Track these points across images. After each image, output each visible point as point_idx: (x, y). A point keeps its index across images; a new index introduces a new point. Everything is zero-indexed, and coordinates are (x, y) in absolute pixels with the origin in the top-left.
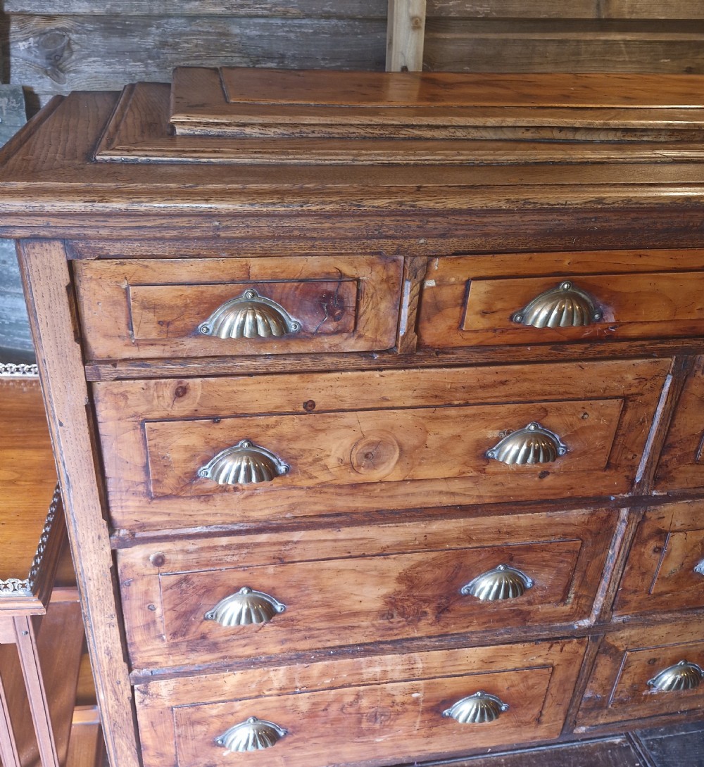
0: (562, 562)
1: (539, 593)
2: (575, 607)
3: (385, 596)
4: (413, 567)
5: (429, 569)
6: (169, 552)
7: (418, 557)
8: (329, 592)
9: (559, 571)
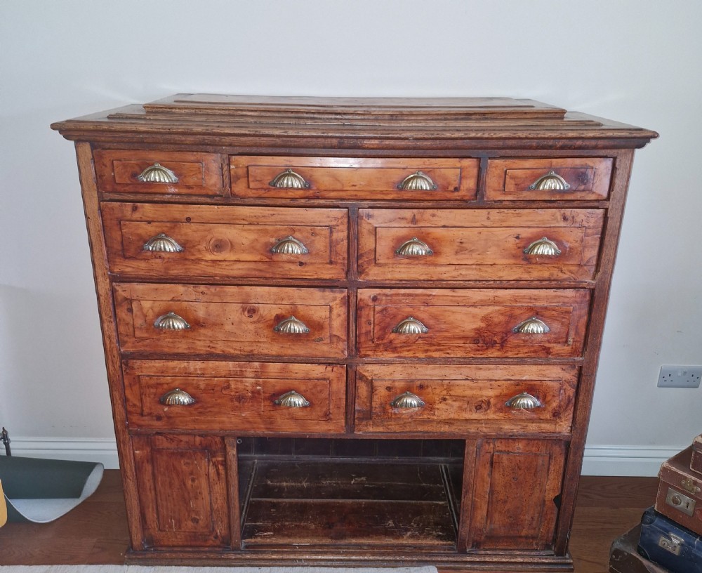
0: (564, 318)
1: (553, 336)
2: (574, 347)
3: (476, 329)
4: (489, 314)
5: (497, 315)
6: (379, 294)
7: (491, 309)
8: (448, 324)
9: (563, 323)
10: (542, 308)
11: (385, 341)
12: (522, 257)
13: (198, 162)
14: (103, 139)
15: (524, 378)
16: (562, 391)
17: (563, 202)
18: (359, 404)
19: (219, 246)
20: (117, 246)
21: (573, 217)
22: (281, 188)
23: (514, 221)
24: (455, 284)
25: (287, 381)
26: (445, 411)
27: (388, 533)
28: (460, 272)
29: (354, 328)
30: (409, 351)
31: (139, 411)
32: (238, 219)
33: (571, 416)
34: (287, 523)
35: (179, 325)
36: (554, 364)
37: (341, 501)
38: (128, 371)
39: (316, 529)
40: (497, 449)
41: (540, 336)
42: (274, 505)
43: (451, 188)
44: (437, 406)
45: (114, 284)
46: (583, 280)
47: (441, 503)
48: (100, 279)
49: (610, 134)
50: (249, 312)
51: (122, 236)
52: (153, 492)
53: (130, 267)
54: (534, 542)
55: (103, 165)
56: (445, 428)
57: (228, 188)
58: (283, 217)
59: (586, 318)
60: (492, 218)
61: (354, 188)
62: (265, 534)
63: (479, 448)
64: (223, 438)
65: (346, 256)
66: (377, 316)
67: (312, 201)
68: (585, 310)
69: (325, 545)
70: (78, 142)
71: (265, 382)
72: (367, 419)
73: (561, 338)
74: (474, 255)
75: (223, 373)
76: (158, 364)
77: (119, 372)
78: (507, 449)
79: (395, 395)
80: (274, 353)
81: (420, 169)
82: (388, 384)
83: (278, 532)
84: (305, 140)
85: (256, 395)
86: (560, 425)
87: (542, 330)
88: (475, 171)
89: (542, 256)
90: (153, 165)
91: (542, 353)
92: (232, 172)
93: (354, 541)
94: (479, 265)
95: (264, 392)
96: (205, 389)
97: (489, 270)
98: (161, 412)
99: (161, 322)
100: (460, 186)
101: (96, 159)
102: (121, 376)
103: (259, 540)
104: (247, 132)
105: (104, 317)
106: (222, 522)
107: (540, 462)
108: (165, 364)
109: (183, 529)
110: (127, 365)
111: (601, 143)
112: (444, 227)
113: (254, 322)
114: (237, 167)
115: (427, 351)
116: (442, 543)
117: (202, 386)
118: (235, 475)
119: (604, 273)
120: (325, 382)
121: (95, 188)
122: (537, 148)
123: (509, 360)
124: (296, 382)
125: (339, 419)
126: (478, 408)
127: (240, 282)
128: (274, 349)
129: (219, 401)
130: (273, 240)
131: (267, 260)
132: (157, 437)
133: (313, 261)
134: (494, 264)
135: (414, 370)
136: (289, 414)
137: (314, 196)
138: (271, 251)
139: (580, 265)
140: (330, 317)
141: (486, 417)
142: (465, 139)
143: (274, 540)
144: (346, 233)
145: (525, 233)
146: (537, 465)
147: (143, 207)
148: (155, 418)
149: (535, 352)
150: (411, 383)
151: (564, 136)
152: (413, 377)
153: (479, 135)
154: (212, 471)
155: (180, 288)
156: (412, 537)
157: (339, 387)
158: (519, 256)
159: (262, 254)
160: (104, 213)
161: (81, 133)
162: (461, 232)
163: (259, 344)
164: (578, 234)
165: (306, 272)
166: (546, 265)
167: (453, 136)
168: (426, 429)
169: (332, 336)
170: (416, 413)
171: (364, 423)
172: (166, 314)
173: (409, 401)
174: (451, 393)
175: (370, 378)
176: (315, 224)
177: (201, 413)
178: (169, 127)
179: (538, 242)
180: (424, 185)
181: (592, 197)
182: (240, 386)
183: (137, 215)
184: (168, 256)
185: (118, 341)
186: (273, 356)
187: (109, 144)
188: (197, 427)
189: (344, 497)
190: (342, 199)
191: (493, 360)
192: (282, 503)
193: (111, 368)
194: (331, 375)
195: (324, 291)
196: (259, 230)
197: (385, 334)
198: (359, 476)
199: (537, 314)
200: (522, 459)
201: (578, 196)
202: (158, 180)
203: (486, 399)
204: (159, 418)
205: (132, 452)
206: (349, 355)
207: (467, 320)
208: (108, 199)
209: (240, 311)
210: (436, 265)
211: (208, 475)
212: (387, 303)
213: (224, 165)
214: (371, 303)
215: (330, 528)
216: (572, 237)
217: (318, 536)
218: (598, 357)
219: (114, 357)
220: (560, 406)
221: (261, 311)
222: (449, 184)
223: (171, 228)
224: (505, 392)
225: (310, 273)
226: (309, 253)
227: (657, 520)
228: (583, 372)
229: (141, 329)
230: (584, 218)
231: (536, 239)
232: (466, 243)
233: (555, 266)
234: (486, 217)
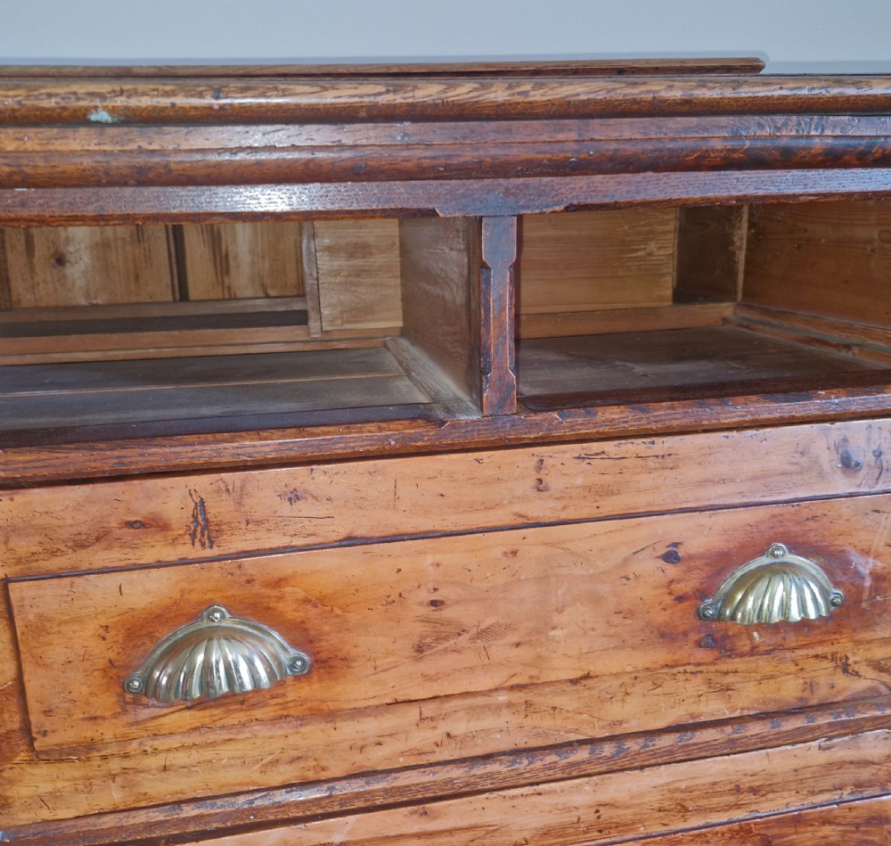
10: (781, 822)
12: (694, 637)
21: (877, 452)
23: (649, 486)
24: (425, 787)
28: (443, 727)
60: (555, 482)
74: (500, 649)
94: (520, 687)
97: (567, 701)
112: (350, 541)
134: (587, 677)
145: (700, 535)
158: (685, 634)
162: (430, 559)
166: (788, 654)
179: (756, 564)
210: (331, 716)
216: (880, 533)
231: (744, 557)
232: (457, 602)
233: (819, 650)
234: (531, 482)
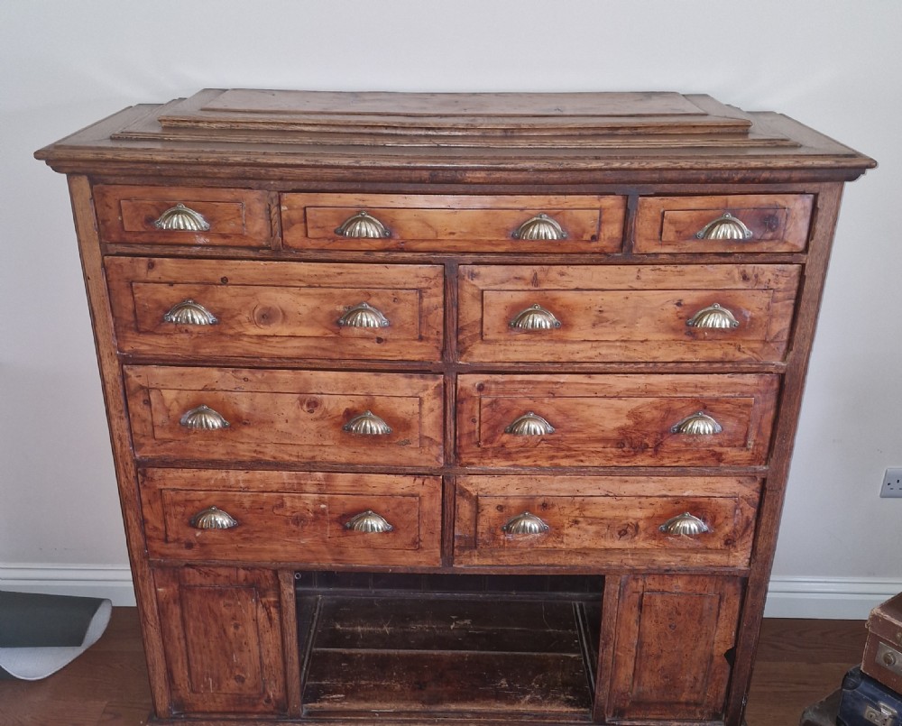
0: (742, 413)
1: (726, 437)
2: (755, 452)
3: (620, 428)
4: (638, 408)
5: (649, 410)
6: (487, 382)
7: (641, 401)
8: (582, 421)
9: (740, 420)
10: (712, 399)
11: (495, 445)
12: (684, 331)
13: (237, 201)
14: (106, 171)
15: (686, 494)
16: (737, 512)
17: (743, 256)
18: (460, 529)
19: (267, 316)
20: (129, 317)
21: (756, 276)
22: (351, 238)
23: (674, 281)
24: (591, 368)
25: (361, 497)
26: (576, 537)
27: (499, 696)
28: (599, 351)
29: (453, 426)
30: (528, 457)
31: (162, 536)
32: (291, 280)
33: (750, 544)
34: (363, 682)
35: (214, 422)
36: (727, 475)
37: (436, 652)
38: (146, 483)
39: (402, 690)
40: (648, 587)
41: (708, 438)
42: (346, 658)
43: (587, 237)
44: (566, 531)
45: (125, 367)
46: (769, 362)
47: (573, 656)
48: (106, 361)
49: (808, 163)
50: (308, 405)
51: (135, 302)
52: (183, 642)
53: (145, 345)
54: (698, 710)
55: (107, 206)
56: (578, 560)
57: (278, 237)
58: (353, 276)
59: (772, 412)
60: (643, 277)
61: (452, 237)
62: (334, 696)
63: (623, 587)
64: (276, 572)
65: (441, 329)
66: (484, 410)
67: (395, 255)
68: (771, 402)
69: (415, 712)
70: (71, 176)
71: (332, 498)
72: (471, 548)
73: (738, 440)
74: (619, 328)
75: (275, 487)
76: (187, 474)
77: (134, 485)
78: (661, 588)
79: (509, 518)
80: (343, 460)
81: (543, 211)
82: (500, 501)
83: (351, 694)
84: (384, 172)
85: (320, 516)
86: (735, 556)
87: (711, 429)
88: (620, 213)
89: (713, 330)
90: (175, 205)
91: (711, 460)
92: (284, 216)
93: (453, 707)
94: (624, 341)
95: (329, 512)
96: (251, 507)
97: (640, 348)
98: (191, 537)
99: (189, 418)
100: (599, 234)
101: (98, 198)
102: (136, 490)
103: (326, 704)
104: (304, 163)
105: (113, 411)
106: (276, 681)
107: (707, 605)
108: (196, 474)
109: (224, 691)
110: (144, 475)
111: (796, 175)
112: (577, 289)
113: (316, 419)
114: (290, 208)
115: (552, 458)
116: (572, 710)
117: (247, 504)
118: (292, 620)
119: (799, 352)
120: (413, 499)
121: (97, 237)
122: (706, 182)
123: (664, 469)
124: (374, 500)
125: (433, 548)
126: (623, 533)
127: (295, 364)
128: (343, 455)
129: (269, 523)
130: (340, 308)
131: (333, 335)
132: (187, 570)
133: (396, 337)
134: (646, 340)
135: (534, 484)
136: (365, 541)
137: (397, 247)
138: (338, 323)
139: (765, 342)
140: (420, 413)
141: (633, 546)
142: (606, 170)
143: (346, 705)
144: (441, 299)
145: (690, 298)
146: (702, 609)
147: (162, 263)
148: (183, 545)
149: (701, 458)
150: (531, 501)
151: (744, 166)
152: (534, 493)
153: (626, 165)
154: (262, 614)
155: (215, 373)
156: (532, 701)
157: (433, 505)
158: (681, 330)
159: (326, 328)
160: (109, 272)
161: (76, 164)
162: (600, 297)
163: (323, 449)
164: (763, 298)
165: (386, 351)
166: (718, 342)
167: (589, 166)
168: (550, 561)
169: (422, 438)
170: (538, 541)
171: (467, 553)
172: (196, 407)
173: (528, 524)
174: (587, 514)
175: (474, 494)
176: (398, 286)
177: (245, 539)
178: (197, 155)
179: (707, 310)
180: (548, 232)
181: (784, 248)
182: (298, 504)
183: (154, 275)
184: (197, 329)
185: (133, 445)
186: (342, 464)
187: (114, 178)
188: (241, 557)
189: (440, 648)
190: (435, 252)
191: (643, 470)
192: (356, 654)
193: (123, 479)
194: (421, 490)
195: (411, 377)
196: (320, 294)
197: (496, 435)
198: (461, 618)
199: (705, 407)
200: (682, 601)
201: (765, 246)
202: (182, 228)
203: (634, 522)
204: (189, 546)
205: (153, 590)
206: (446, 462)
207: (608, 416)
208: (115, 252)
209: (296, 404)
210: (565, 341)
211: (256, 620)
212: (498, 393)
213: (272, 206)
214: (476, 395)
215: (421, 689)
216: (754, 303)
217: (406, 699)
218: (788, 466)
219: (127, 464)
220: (734, 532)
221: (326, 404)
222: (584, 231)
223: (201, 292)
224: (660, 512)
225: (391, 352)
226: (391, 326)
227: (863, 685)
228: (767, 486)
229: (162, 427)
230: (772, 277)
231: (704, 306)
232: (607, 312)
233: (730, 342)
234: (635, 276)
